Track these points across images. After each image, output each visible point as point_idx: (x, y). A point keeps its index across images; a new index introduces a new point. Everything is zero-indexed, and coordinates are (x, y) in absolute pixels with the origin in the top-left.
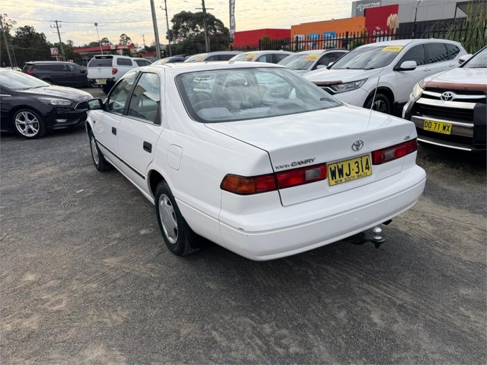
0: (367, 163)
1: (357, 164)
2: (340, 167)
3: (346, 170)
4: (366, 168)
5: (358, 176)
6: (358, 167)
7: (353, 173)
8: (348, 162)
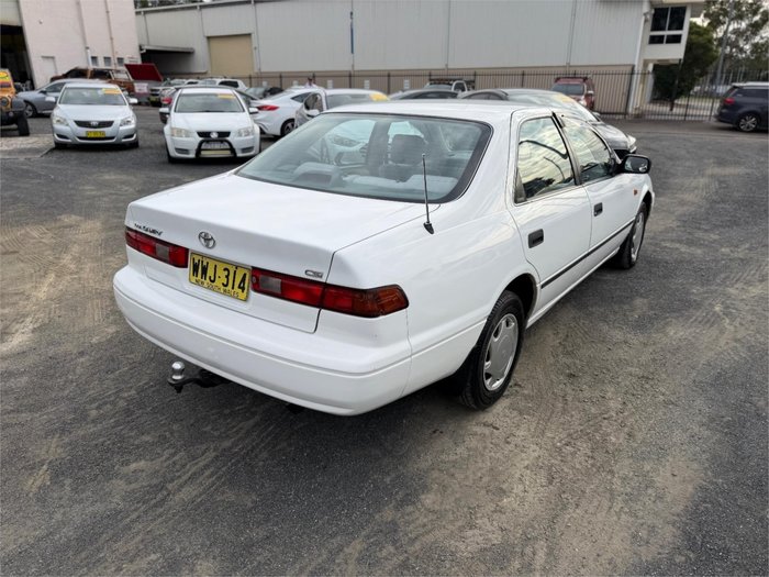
0: (243, 280)
1: (226, 273)
2: (205, 264)
3: (210, 272)
4: (239, 287)
5: (225, 291)
6: (227, 277)
7: (218, 283)
8: (217, 263)
